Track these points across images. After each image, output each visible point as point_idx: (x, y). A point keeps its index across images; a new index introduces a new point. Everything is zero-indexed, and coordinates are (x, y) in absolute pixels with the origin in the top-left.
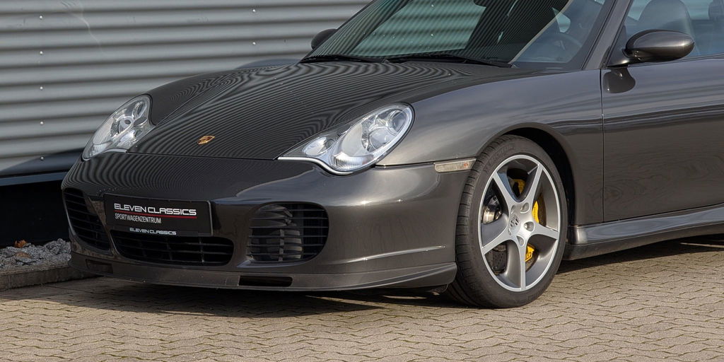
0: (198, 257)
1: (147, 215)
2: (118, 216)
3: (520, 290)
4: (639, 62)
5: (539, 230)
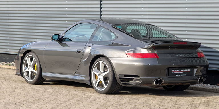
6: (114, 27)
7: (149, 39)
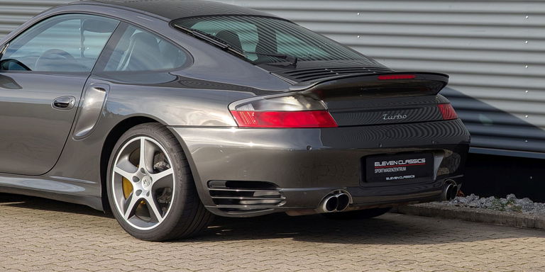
6: (175, 27)
7: (295, 65)
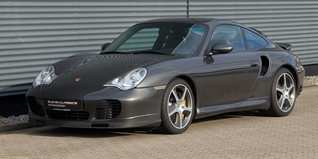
0: (77, 118)
1: (60, 104)
2: (49, 105)
3: (180, 128)
4: (216, 54)
5: (186, 109)
